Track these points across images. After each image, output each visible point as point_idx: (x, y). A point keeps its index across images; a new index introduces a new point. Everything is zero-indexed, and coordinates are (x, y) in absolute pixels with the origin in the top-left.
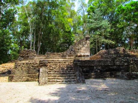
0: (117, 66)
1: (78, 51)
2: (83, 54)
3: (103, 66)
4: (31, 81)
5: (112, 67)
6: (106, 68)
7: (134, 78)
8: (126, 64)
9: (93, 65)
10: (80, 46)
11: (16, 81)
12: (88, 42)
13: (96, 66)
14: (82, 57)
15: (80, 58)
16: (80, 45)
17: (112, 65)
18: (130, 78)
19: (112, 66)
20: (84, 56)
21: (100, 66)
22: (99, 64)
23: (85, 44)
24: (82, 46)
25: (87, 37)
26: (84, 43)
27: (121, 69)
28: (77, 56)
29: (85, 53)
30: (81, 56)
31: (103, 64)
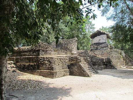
0: (93, 62)
8: (100, 61)
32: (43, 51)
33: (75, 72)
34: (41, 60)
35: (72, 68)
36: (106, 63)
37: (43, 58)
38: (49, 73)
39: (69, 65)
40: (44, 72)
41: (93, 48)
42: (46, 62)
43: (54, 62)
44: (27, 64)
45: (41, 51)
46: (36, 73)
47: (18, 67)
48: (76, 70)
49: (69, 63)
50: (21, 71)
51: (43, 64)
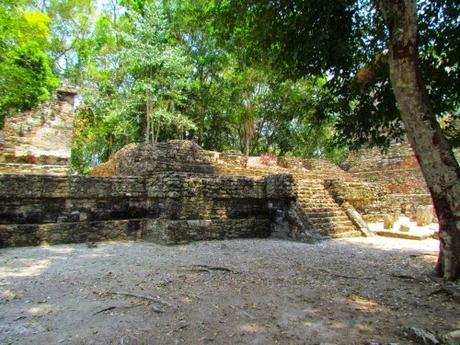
0: (151, 199)
1: (19, 138)
2: (38, 153)
3: (102, 198)
5: (137, 205)
6: (115, 206)
7: (191, 239)
8: (172, 194)
9: (58, 195)
10: (30, 120)
12: (66, 107)
13: (73, 198)
14: (33, 163)
15: (24, 168)
16: (33, 116)
17: (139, 197)
18: (179, 240)
19: (138, 201)
20: (45, 160)
21: (89, 199)
22: (85, 192)
23: (53, 115)
24: (38, 121)
25: (62, 89)
26: (48, 111)
27: (161, 211)
28: (10, 158)
29: (48, 150)
30: (29, 160)
31: (102, 193)
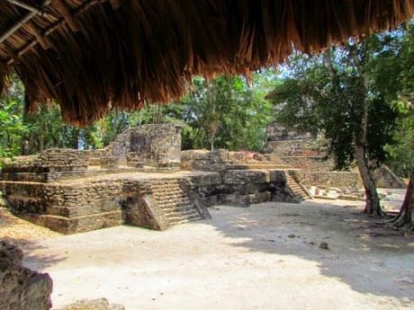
0: (227, 184)
1: (164, 154)
3: (210, 185)
4: (110, 226)
6: (213, 189)
8: (243, 183)
11: (84, 230)
12: (179, 135)
21: (206, 186)
24: (170, 144)
26: (173, 138)
27: (234, 191)
29: (173, 159)
32: (59, 169)
33: (135, 217)
34: (48, 191)
35: (129, 208)
36: (272, 185)
37: (54, 187)
38: (60, 222)
39: (124, 202)
40: (53, 221)
41: (273, 134)
42: (59, 198)
43: (73, 197)
44: (26, 199)
45: (52, 170)
46: (39, 222)
47: (11, 204)
48: (137, 213)
49: (124, 197)
50: (15, 214)
51: (52, 201)
